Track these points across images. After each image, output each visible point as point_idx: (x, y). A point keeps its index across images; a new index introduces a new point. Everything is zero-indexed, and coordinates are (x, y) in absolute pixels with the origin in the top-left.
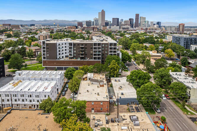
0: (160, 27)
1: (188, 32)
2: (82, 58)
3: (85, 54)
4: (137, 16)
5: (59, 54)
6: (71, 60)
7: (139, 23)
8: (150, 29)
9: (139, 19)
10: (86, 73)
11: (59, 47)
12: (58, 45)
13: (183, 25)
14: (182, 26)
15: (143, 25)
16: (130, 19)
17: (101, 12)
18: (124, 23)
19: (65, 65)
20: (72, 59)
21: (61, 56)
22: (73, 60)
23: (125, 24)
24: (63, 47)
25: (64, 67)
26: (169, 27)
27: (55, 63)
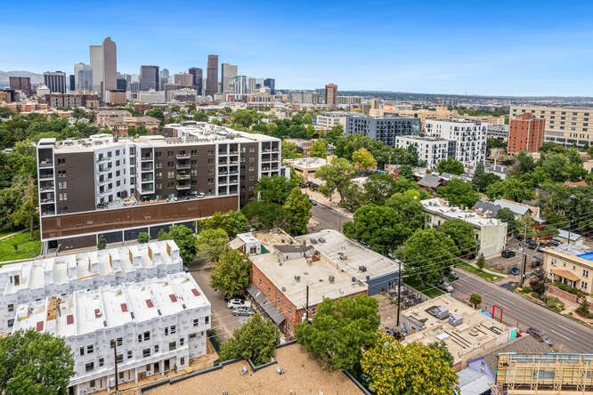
0: (273, 92)
1: (344, 106)
2: (181, 194)
3: (193, 181)
4: (213, 60)
5: (102, 189)
6: (146, 204)
7: (220, 81)
8: (254, 100)
9: (217, 69)
10: (232, 235)
11: (100, 166)
12: (97, 157)
13: (335, 88)
14: (332, 90)
15: (232, 88)
16: (193, 71)
17: (101, 44)
18: (173, 82)
19: (128, 222)
20: (148, 199)
21: (106, 196)
22: (152, 203)
23: (179, 84)
24: (110, 165)
25: (123, 230)
26: (297, 92)
27: (91, 222)
